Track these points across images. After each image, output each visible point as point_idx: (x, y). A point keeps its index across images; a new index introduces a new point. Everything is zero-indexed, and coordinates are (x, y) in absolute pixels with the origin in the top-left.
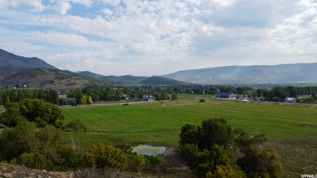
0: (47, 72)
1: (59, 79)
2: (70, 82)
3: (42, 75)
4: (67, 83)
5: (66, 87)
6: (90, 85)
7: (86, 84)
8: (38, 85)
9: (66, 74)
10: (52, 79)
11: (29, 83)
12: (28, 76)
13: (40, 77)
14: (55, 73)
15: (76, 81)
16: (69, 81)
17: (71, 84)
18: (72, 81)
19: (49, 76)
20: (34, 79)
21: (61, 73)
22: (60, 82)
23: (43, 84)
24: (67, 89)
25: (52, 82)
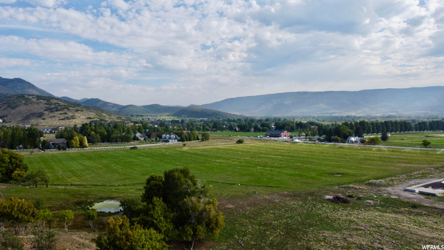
0: (34, 100)
1: (51, 110)
2: (66, 115)
3: (26, 104)
4: (62, 117)
5: (61, 122)
6: (96, 119)
7: (90, 118)
8: (20, 119)
9: (62, 104)
10: (41, 111)
11: (6, 116)
12: (6, 106)
13: (23, 108)
14: (45, 102)
15: (76, 114)
16: (65, 113)
17: (68, 118)
18: (70, 114)
19: (36, 106)
20: (13, 111)
21: (54, 101)
22: (52, 114)
23: (27, 118)
24: (62, 126)
25: (40, 115)
